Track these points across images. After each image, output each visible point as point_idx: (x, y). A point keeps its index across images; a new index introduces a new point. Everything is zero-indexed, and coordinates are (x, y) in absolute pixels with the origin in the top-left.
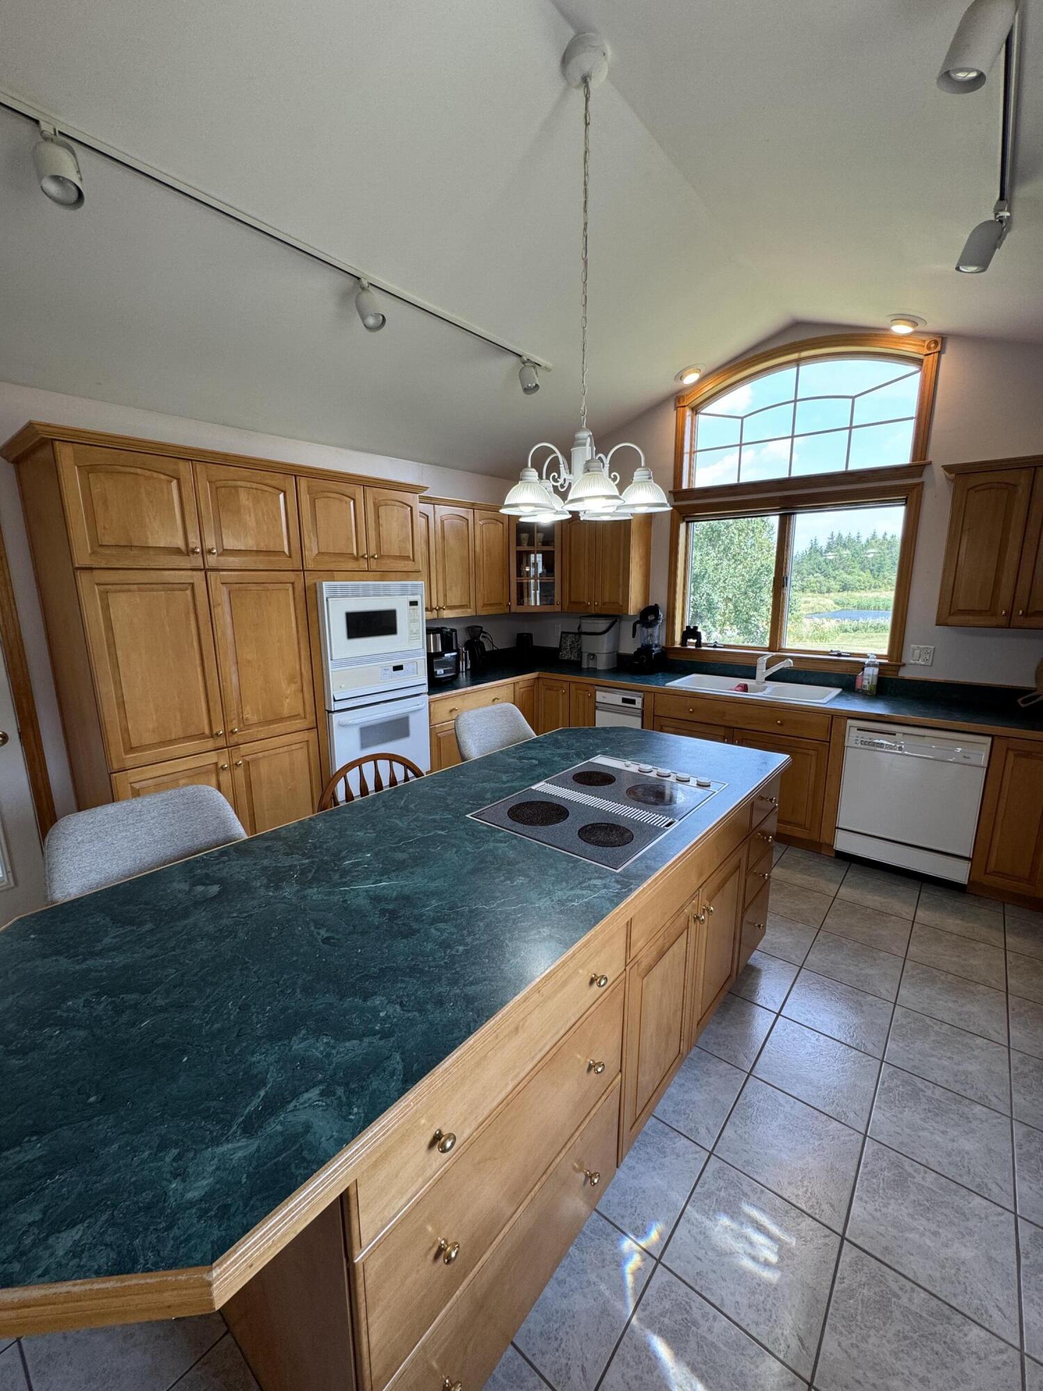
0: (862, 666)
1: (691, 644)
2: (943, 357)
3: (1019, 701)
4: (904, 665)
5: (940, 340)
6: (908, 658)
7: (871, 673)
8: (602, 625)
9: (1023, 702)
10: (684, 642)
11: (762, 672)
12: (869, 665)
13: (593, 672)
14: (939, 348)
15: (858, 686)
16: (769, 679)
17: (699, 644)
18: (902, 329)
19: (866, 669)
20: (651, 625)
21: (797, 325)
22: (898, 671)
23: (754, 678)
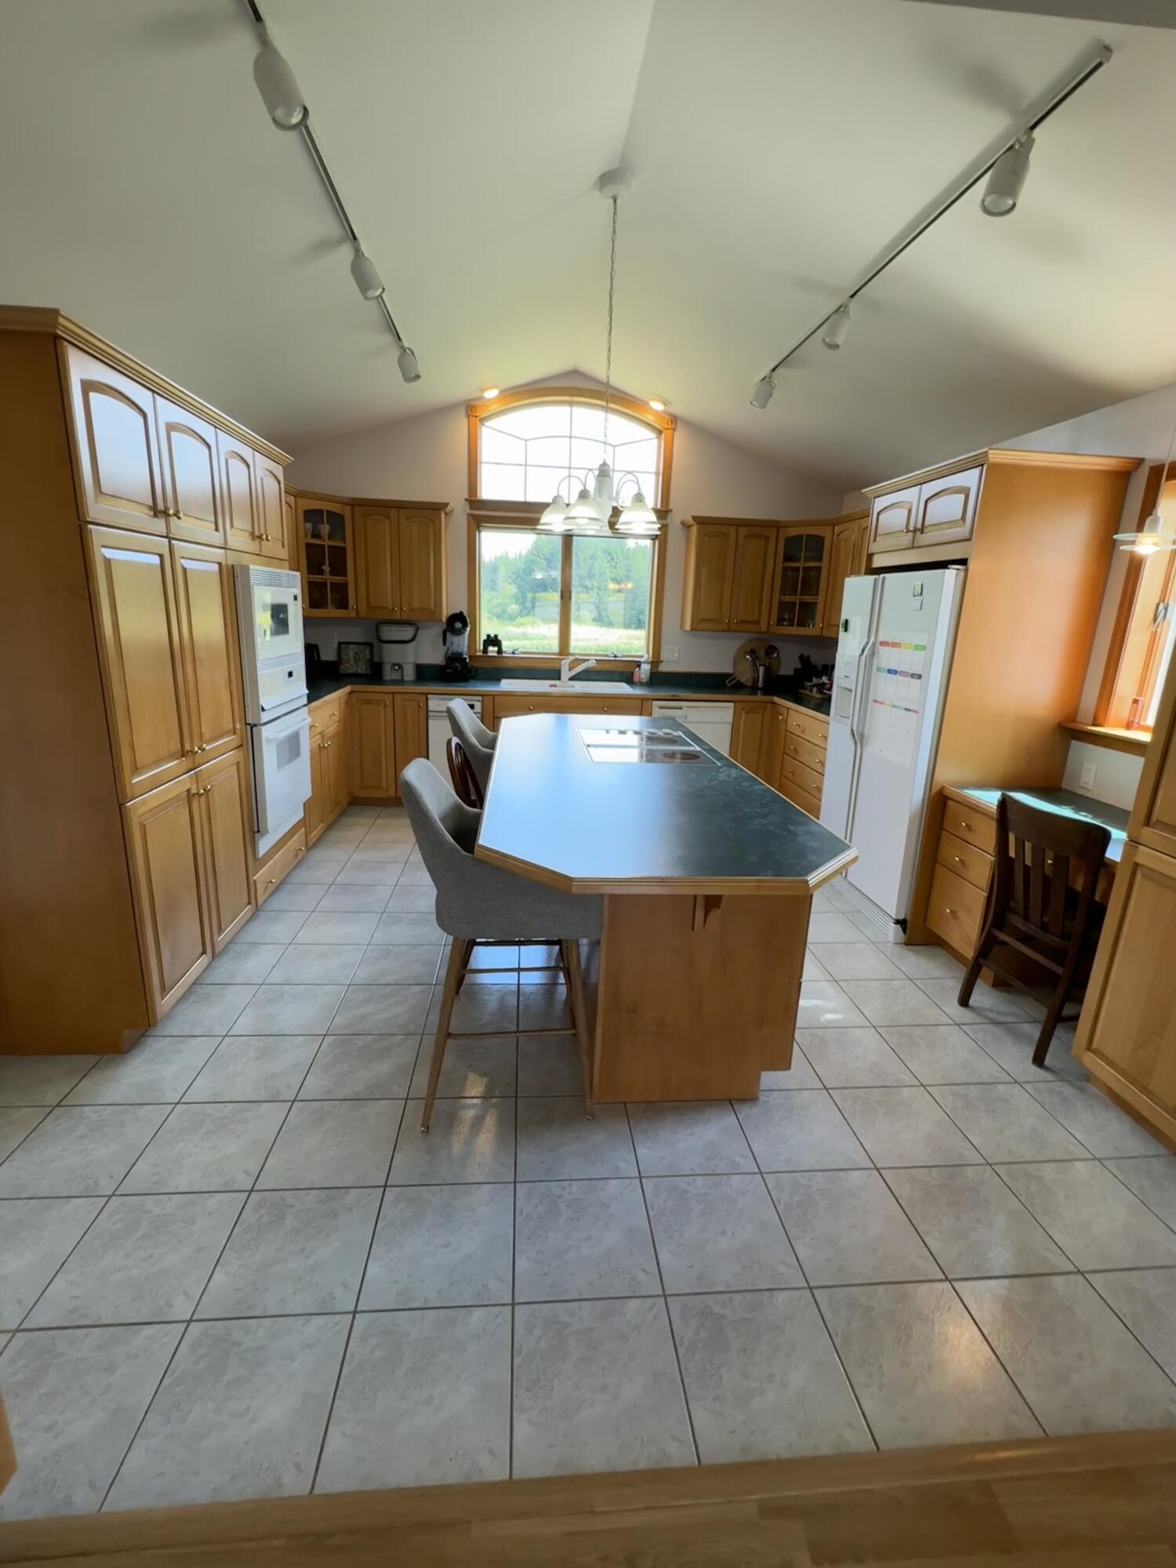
0: (638, 664)
1: (493, 652)
2: (676, 433)
3: (727, 682)
4: (662, 662)
5: (674, 419)
6: (664, 656)
7: (646, 668)
8: (407, 633)
9: (729, 682)
10: (485, 650)
11: (566, 674)
12: (644, 662)
13: (402, 682)
14: (673, 426)
15: (636, 679)
16: (572, 679)
17: (500, 651)
18: (657, 406)
19: (642, 666)
20: (460, 632)
21: (575, 373)
22: (658, 666)
23: (559, 679)
